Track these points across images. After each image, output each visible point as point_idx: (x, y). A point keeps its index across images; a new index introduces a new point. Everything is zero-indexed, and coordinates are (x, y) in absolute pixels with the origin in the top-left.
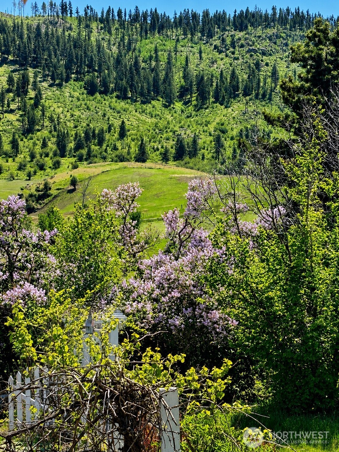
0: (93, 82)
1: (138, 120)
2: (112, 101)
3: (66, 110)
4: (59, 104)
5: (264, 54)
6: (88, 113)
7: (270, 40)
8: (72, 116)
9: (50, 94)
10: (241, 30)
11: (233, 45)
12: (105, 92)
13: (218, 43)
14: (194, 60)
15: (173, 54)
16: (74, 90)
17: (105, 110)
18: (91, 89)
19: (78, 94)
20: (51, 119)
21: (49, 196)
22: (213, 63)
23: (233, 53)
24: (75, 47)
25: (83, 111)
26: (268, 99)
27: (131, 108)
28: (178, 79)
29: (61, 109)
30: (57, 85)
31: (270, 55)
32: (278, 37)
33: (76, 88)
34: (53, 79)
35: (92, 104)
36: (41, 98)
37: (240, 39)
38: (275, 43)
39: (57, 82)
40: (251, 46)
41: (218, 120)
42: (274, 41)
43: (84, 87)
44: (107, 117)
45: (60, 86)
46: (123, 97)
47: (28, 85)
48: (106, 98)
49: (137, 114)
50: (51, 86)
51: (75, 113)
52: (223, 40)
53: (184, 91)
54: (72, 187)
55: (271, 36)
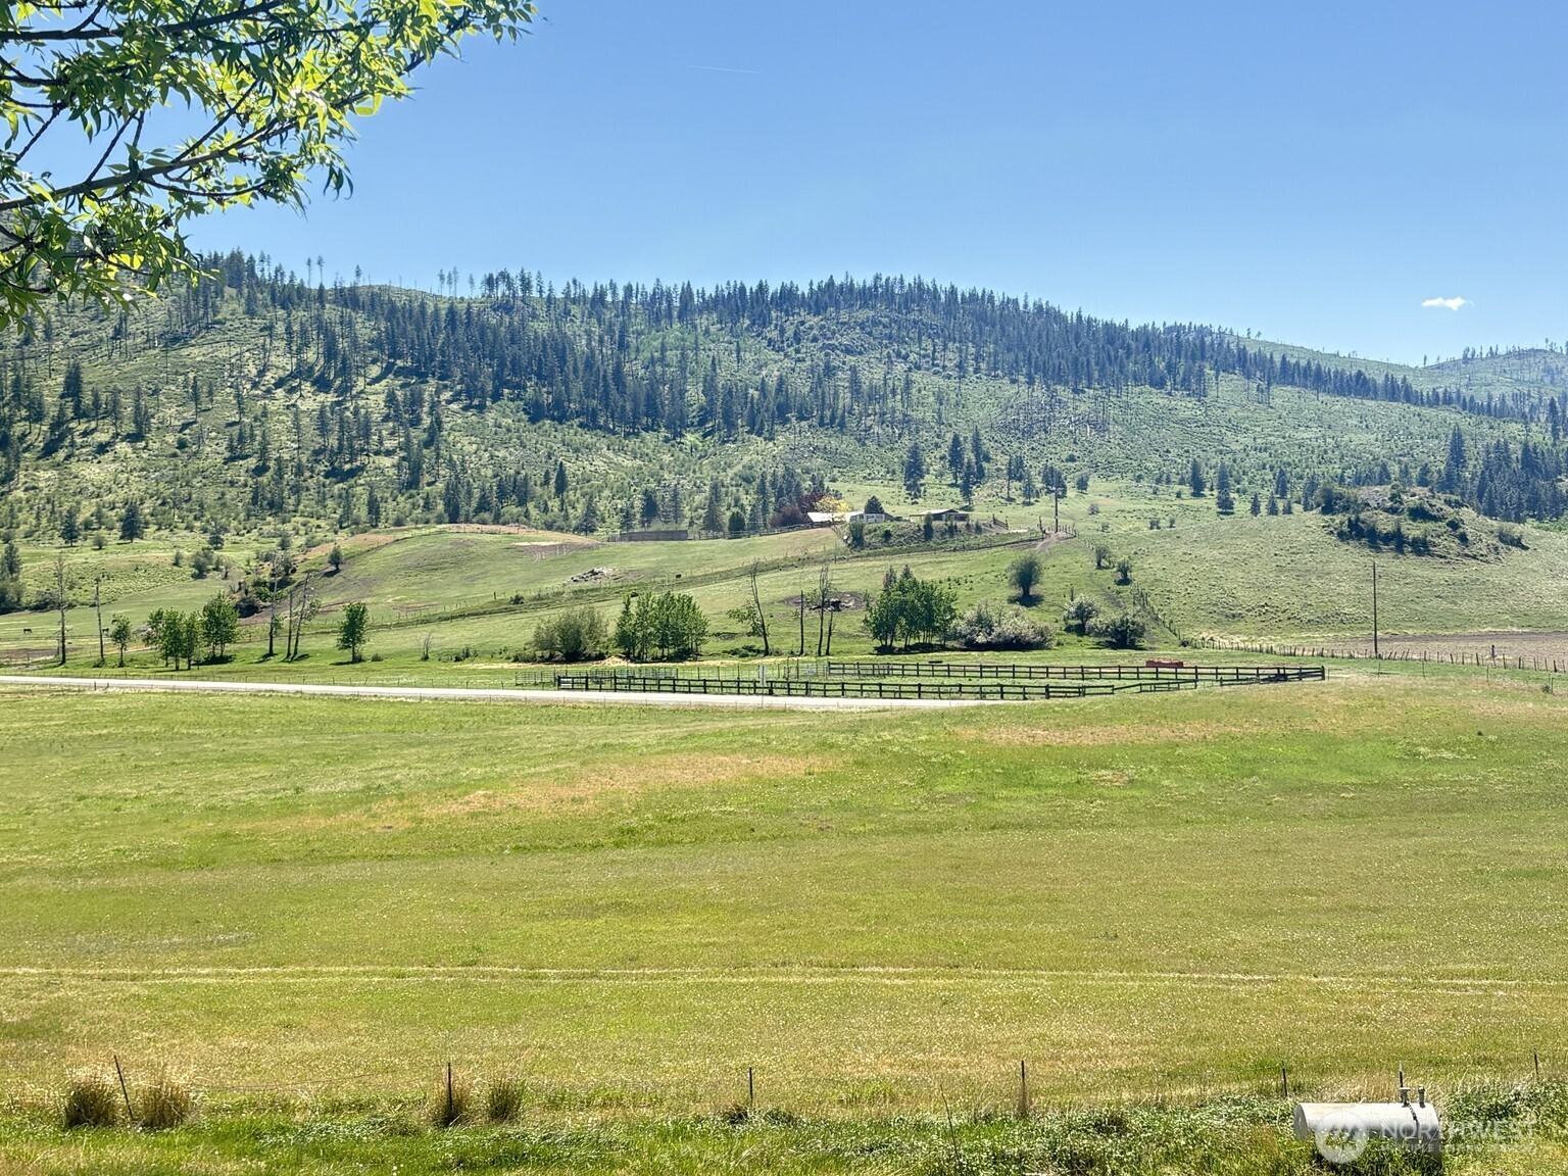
0: (537, 401)
1: (609, 463)
2: (572, 432)
3: (483, 447)
4: (473, 439)
5: (848, 351)
6: (520, 453)
7: (862, 329)
8: (492, 457)
9: (459, 421)
10: (817, 314)
11: (797, 338)
12: (561, 419)
13: (774, 335)
14: (728, 362)
15: (691, 354)
16: (505, 416)
17: (551, 448)
18: (535, 413)
19: (510, 421)
20: (451, 464)
21: (289, 584)
22: (760, 367)
23: (797, 351)
24: (513, 341)
25: (512, 449)
26: (839, 425)
27: (603, 444)
28: (695, 395)
29: (475, 446)
30: (476, 407)
31: (861, 353)
32: (876, 323)
33: (508, 411)
34: (470, 397)
35: (531, 437)
36: (440, 429)
37: (811, 328)
38: (870, 334)
39: (476, 402)
40: (829, 339)
41: (746, 459)
42: (868, 330)
43: (524, 410)
44: (554, 458)
45: (481, 408)
46: (591, 423)
47: (422, 406)
48: (559, 427)
49: (610, 454)
50: (465, 409)
51: (497, 453)
52: (782, 332)
53: (705, 415)
54: (333, 568)
55: (863, 323)
